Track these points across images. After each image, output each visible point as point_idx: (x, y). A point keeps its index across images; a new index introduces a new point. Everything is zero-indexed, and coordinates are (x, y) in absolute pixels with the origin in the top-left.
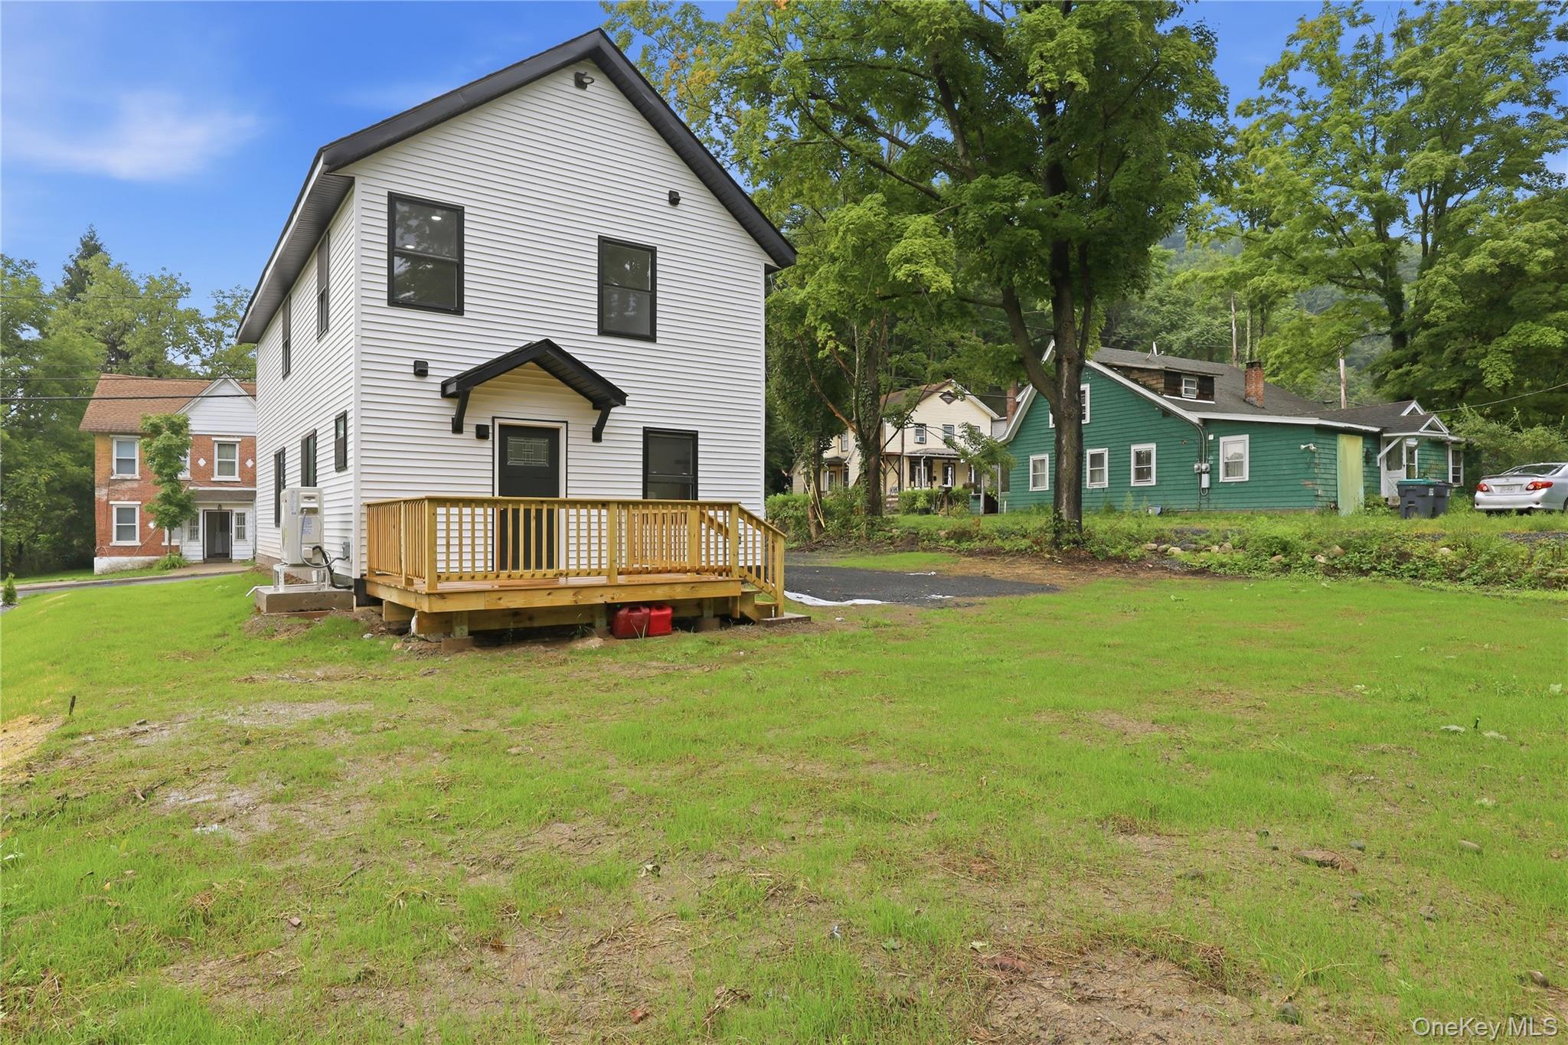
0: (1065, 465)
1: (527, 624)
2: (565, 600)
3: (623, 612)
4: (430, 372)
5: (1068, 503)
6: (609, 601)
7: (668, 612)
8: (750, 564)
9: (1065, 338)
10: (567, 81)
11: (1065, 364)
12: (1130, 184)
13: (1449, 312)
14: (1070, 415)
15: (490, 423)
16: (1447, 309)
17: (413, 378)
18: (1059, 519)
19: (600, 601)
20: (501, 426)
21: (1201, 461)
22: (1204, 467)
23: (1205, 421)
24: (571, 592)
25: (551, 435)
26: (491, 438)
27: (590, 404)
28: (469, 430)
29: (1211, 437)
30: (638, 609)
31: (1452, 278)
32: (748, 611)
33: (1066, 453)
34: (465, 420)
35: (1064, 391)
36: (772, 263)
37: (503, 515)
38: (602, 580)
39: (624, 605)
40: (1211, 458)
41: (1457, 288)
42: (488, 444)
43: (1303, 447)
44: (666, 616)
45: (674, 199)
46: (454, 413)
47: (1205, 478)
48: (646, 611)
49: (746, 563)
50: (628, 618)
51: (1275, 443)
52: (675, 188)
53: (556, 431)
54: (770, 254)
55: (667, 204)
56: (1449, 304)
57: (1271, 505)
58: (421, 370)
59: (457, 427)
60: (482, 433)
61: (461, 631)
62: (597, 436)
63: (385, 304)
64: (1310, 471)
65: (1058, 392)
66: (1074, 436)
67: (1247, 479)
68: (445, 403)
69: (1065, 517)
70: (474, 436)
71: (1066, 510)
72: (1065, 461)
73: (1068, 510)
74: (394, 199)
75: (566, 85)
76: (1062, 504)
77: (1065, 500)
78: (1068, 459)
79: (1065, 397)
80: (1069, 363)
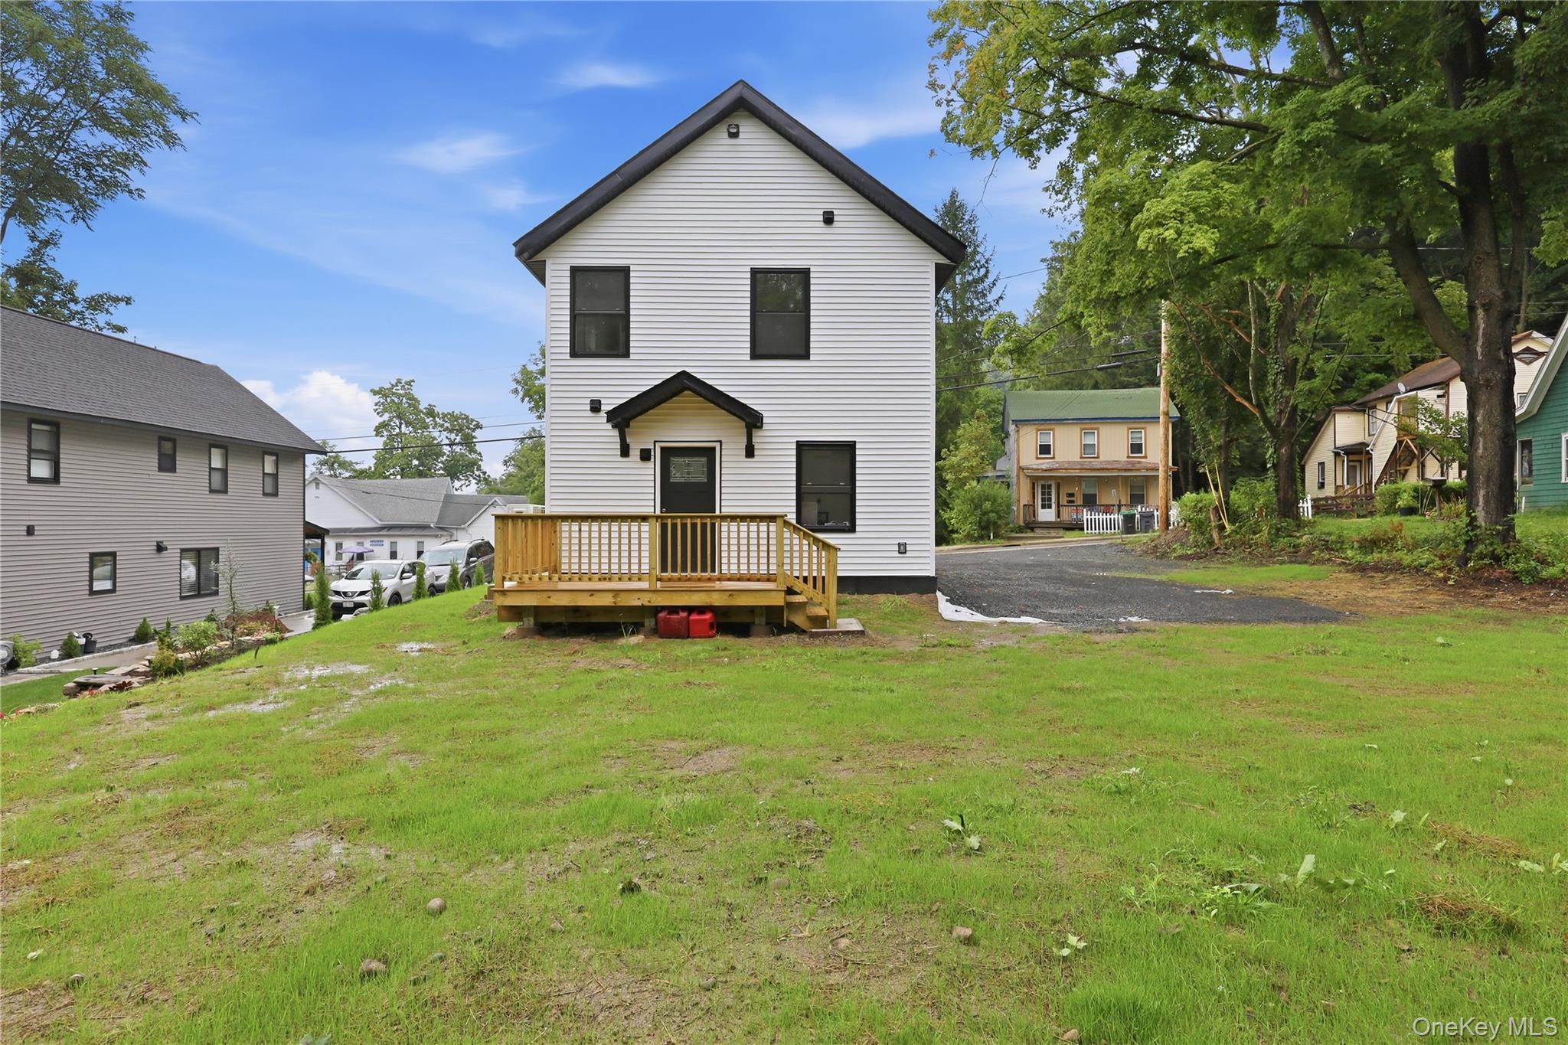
0: (1480, 451)
1: (586, 620)
2: (606, 601)
3: (662, 615)
4: (601, 407)
5: (1487, 502)
6: (646, 604)
7: (708, 616)
8: (805, 574)
9: (1479, 277)
10: (720, 136)
11: (1480, 313)
12: (1548, 47)
14: (1488, 381)
15: (652, 446)
17: (590, 414)
18: (1472, 523)
19: (638, 603)
20: (663, 449)
24: (610, 595)
25: (708, 454)
26: (653, 460)
28: (635, 454)
30: (677, 613)
32: (799, 620)
33: (1483, 434)
34: (631, 445)
35: (1479, 350)
36: (943, 261)
37: (664, 527)
38: (645, 585)
39: (663, 608)
42: (651, 464)
44: (705, 620)
45: (829, 219)
46: (620, 440)
48: (684, 614)
49: (801, 573)
50: (665, 619)
52: (828, 207)
53: (714, 449)
54: (940, 252)
55: (822, 224)
58: (595, 407)
59: (625, 451)
60: (645, 455)
61: (529, 622)
62: (750, 452)
63: (568, 356)
65: (1471, 351)
66: (1497, 411)
69: (1481, 521)
70: (638, 458)
71: (1483, 513)
72: (1481, 445)
73: (1486, 512)
74: (575, 271)
75: (719, 138)
76: (1477, 505)
77: (1481, 500)
78: (1485, 443)
79: (1480, 358)
80: (1486, 311)
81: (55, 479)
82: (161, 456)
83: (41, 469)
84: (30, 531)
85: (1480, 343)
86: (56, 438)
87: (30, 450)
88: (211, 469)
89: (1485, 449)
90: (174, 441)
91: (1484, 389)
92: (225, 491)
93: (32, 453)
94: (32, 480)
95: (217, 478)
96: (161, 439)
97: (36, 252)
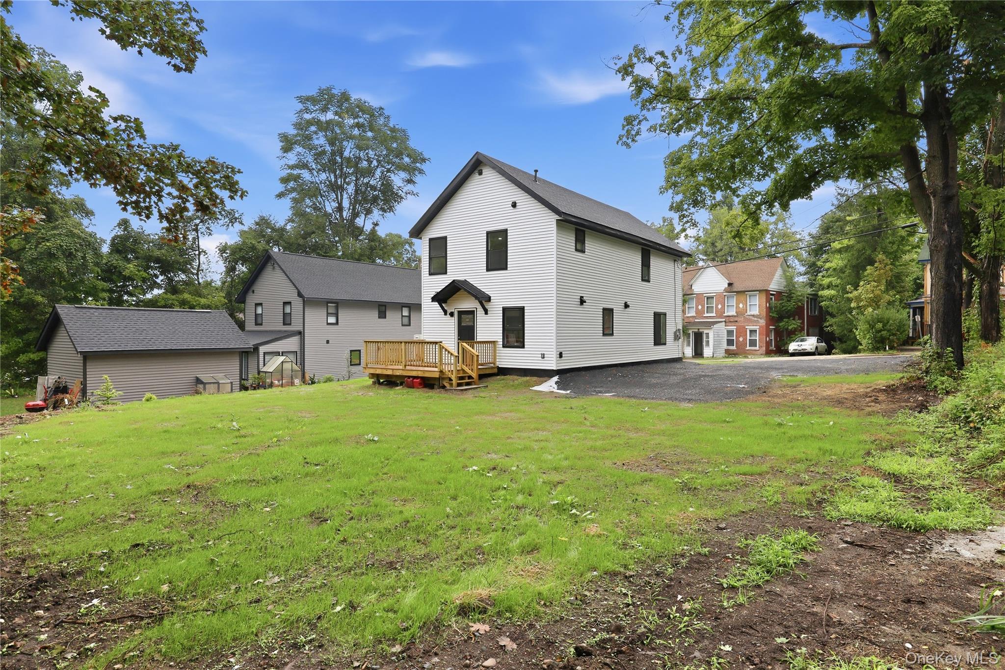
2: (390, 372)
3: (405, 379)
6: (401, 374)
19: (398, 374)
20: (459, 312)
24: (391, 370)
25: (472, 313)
30: (410, 379)
38: (401, 367)
39: (406, 376)
42: (454, 318)
45: (514, 205)
48: (412, 379)
50: (407, 381)
52: (514, 200)
55: (511, 208)
59: (445, 313)
60: (452, 314)
61: (375, 379)
62: (486, 312)
63: (428, 275)
70: (449, 316)
74: (431, 240)
75: (476, 177)
79: (933, 230)
81: (337, 323)
82: (380, 312)
83: (332, 320)
84: (328, 342)
85: (933, 220)
86: (337, 308)
87: (328, 313)
88: (402, 316)
90: (385, 306)
92: (409, 325)
93: (328, 314)
94: (328, 324)
95: (406, 320)
96: (380, 306)
97: (374, 228)
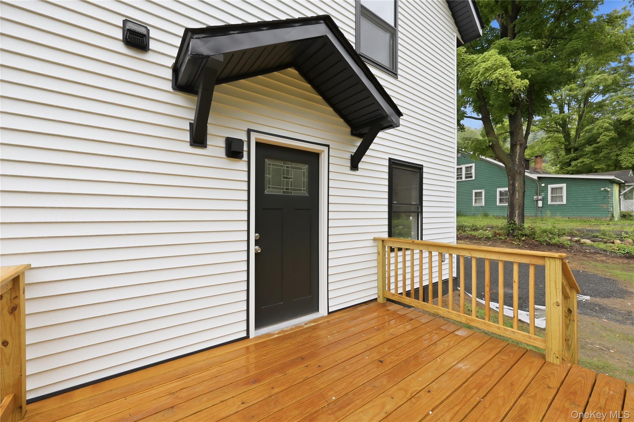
4: (152, 45)
9: (519, 134)
11: (518, 147)
13: (610, 137)
14: (519, 172)
15: (244, 138)
16: (608, 136)
17: (121, 47)
20: (258, 144)
21: (537, 195)
22: (540, 197)
23: (539, 178)
25: (313, 160)
26: (245, 158)
27: (348, 129)
28: (215, 144)
29: (543, 185)
31: (610, 124)
33: (518, 191)
34: (211, 129)
35: (517, 160)
40: (543, 194)
41: (612, 128)
42: (242, 165)
43: (603, 189)
46: (192, 116)
47: (540, 204)
51: (583, 187)
53: (316, 156)
54: (458, 29)
56: (610, 134)
57: (580, 215)
59: (198, 138)
60: (233, 150)
62: (354, 166)
64: (606, 200)
65: (514, 160)
67: (565, 203)
68: (179, 99)
70: (222, 152)
71: (517, 219)
72: (517, 194)
73: (519, 219)
76: (515, 216)
77: (517, 214)
78: (519, 194)
79: (517, 163)
80: (521, 146)
85: (517, 158)
89: (519, 196)
91: (518, 174)
